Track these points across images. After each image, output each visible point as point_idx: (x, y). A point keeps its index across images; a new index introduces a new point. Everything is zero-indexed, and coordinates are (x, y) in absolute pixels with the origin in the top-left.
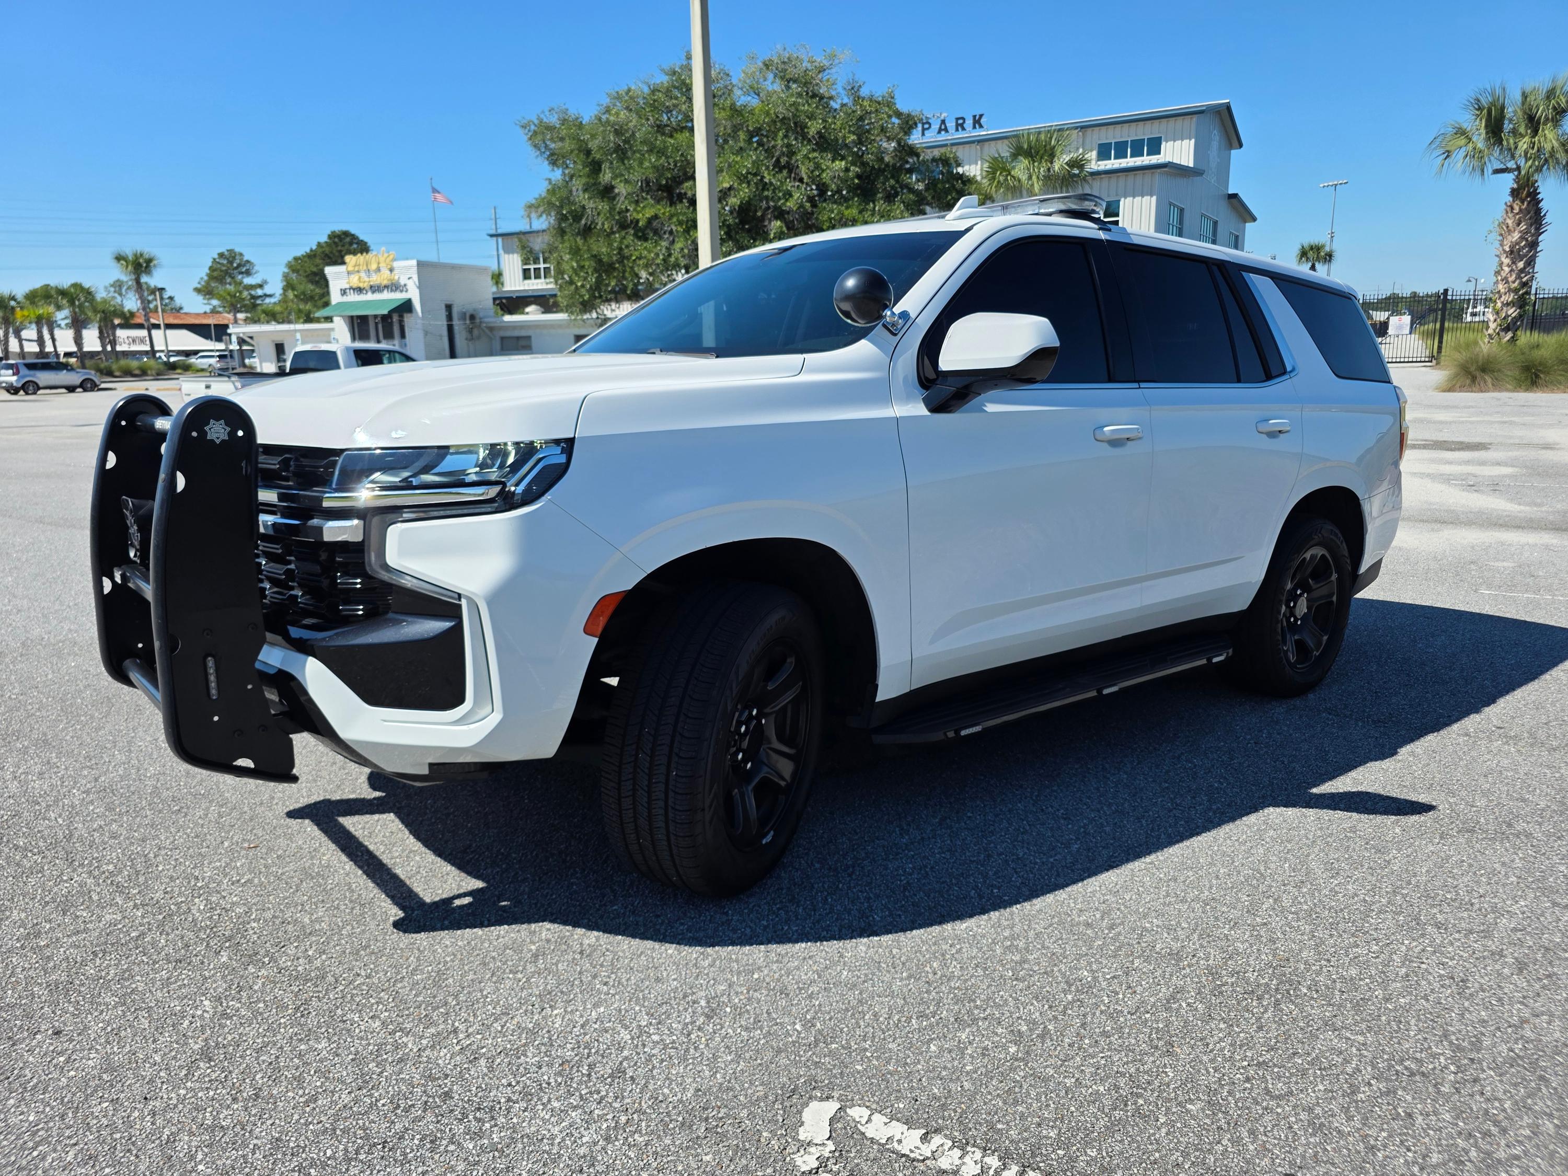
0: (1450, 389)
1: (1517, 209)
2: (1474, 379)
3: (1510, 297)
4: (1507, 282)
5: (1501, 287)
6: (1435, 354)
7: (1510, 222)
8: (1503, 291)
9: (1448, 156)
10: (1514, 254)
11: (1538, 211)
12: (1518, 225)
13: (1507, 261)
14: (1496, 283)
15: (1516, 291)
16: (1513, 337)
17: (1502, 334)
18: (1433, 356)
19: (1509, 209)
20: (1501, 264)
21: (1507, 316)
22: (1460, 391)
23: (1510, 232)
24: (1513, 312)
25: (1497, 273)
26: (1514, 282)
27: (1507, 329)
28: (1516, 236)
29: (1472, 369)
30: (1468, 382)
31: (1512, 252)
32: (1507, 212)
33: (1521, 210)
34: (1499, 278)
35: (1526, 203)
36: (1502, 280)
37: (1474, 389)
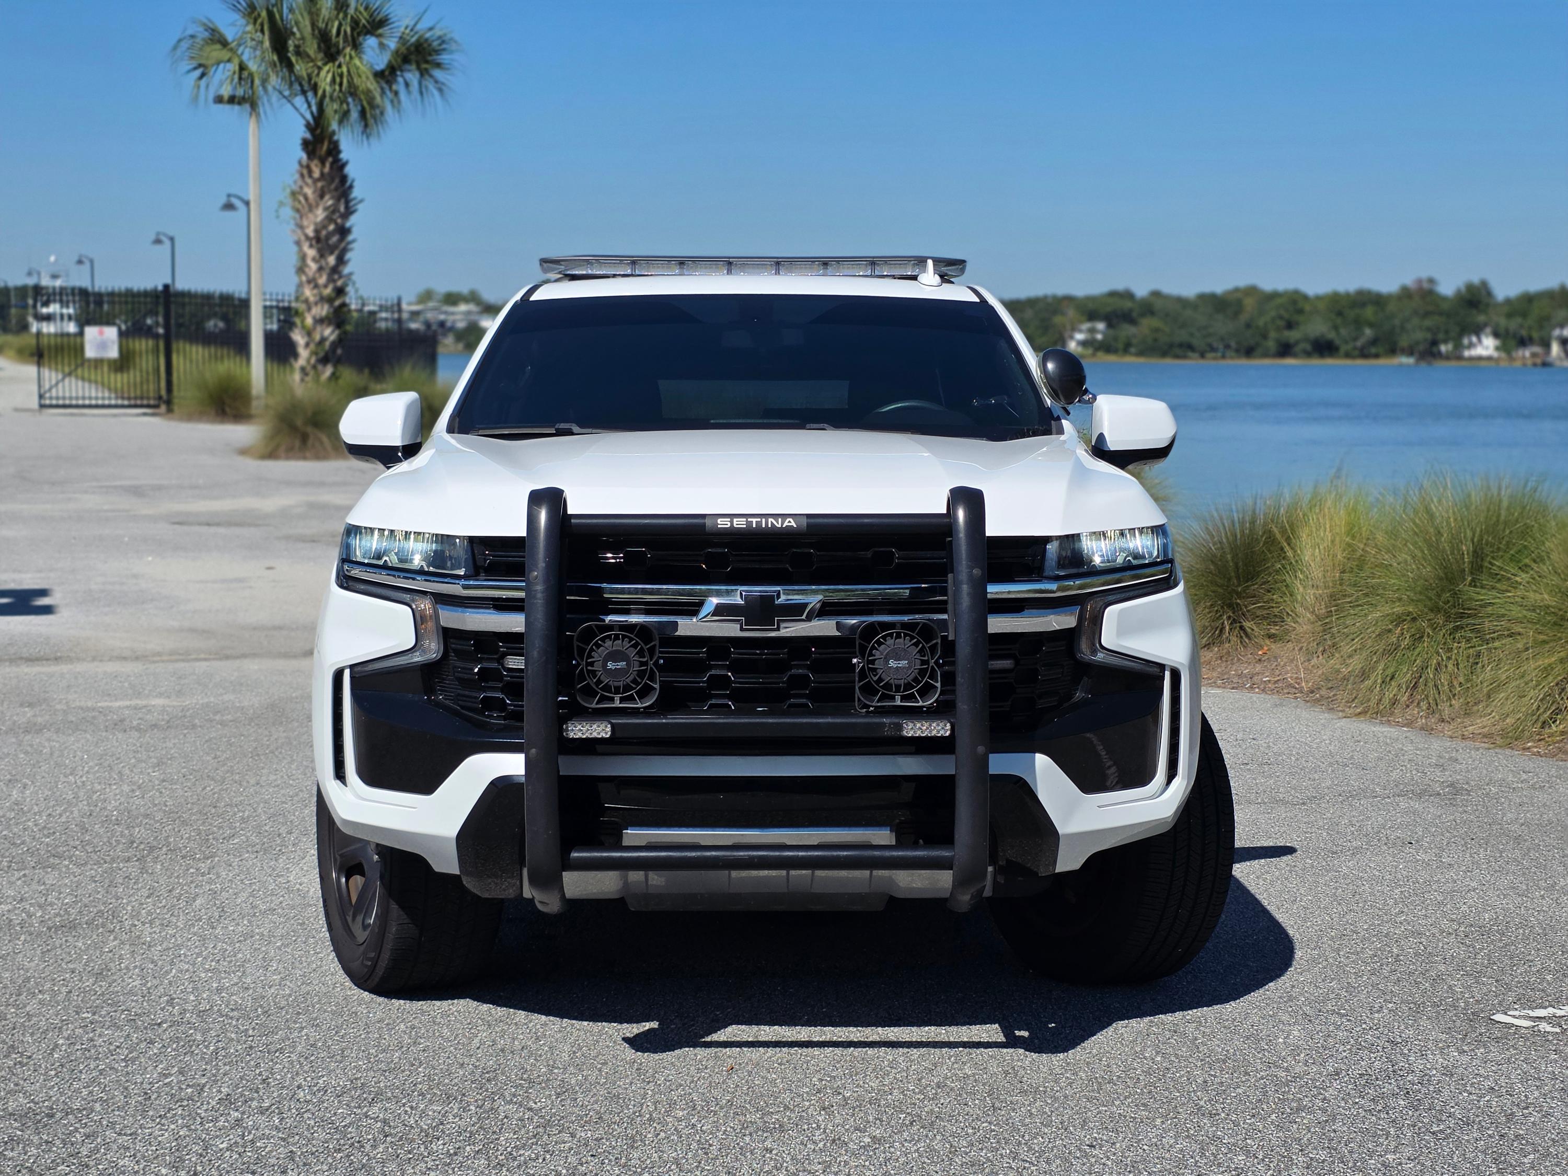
0: (271, 455)
1: (317, 174)
2: (304, 438)
3: (323, 310)
4: (316, 286)
5: (308, 292)
6: (163, 392)
7: (309, 191)
8: (312, 299)
9: (203, 75)
10: (322, 243)
11: (344, 178)
12: (322, 196)
13: (311, 253)
14: (300, 285)
15: (330, 300)
16: (333, 374)
17: (320, 367)
18: (160, 398)
19: (305, 172)
20: (303, 258)
21: (323, 340)
22: (288, 458)
23: (311, 208)
24: (329, 333)
25: (301, 270)
26: (326, 286)
27: (324, 360)
28: (320, 214)
29: (299, 422)
30: (297, 443)
31: (318, 239)
32: (302, 176)
33: (322, 174)
34: (304, 278)
35: (328, 165)
36: (309, 282)
37: (308, 454)
